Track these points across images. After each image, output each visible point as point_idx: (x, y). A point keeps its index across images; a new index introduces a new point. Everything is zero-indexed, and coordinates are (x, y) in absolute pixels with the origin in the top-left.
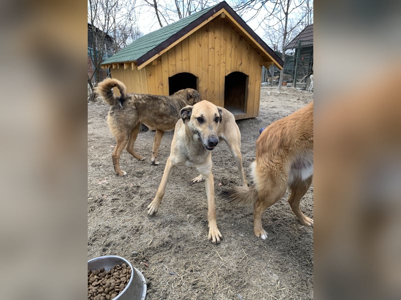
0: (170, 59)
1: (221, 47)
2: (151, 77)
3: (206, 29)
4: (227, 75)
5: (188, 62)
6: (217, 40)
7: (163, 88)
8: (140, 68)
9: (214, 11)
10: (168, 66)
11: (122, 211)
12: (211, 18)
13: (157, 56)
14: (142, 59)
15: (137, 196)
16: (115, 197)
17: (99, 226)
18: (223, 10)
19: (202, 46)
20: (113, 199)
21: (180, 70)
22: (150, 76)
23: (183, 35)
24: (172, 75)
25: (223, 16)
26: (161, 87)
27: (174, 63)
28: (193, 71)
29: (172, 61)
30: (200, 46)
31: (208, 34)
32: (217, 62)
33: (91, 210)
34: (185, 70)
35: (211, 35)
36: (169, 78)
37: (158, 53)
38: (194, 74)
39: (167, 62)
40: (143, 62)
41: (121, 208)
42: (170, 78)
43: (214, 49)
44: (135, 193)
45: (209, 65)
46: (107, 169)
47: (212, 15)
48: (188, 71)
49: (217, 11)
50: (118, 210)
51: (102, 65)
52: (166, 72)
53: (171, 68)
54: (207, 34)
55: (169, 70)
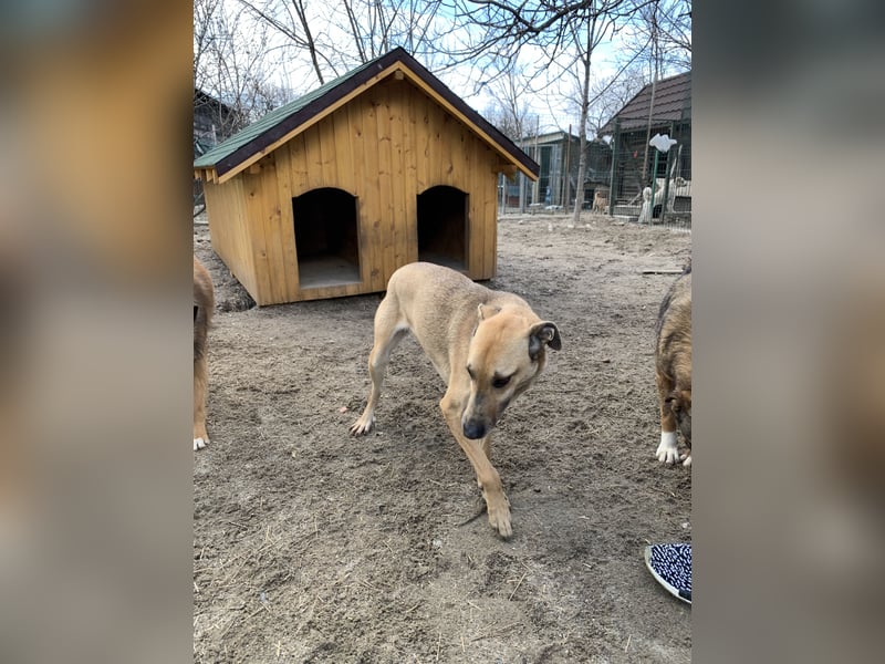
0: (294, 160)
1: (404, 135)
2: (255, 197)
3: (370, 100)
4: (420, 192)
5: (333, 168)
6: (395, 124)
7: (280, 219)
8: (223, 179)
9: (380, 66)
10: (291, 174)
12: (373, 81)
13: (258, 156)
14: (227, 162)
18: (398, 65)
19: (364, 134)
21: (315, 184)
22: (252, 195)
23: (315, 114)
24: (298, 192)
25: (399, 77)
26: (277, 217)
27: (302, 169)
28: (347, 185)
29: (297, 164)
30: (359, 134)
31: (375, 111)
32: (397, 166)
34: (328, 183)
35: (381, 111)
36: (294, 199)
37: (261, 149)
38: (346, 190)
39: (287, 166)
40: (230, 168)
43: (389, 140)
45: (380, 173)
47: (375, 74)
48: (334, 186)
49: (385, 67)
52: (286, 186)
53: (297, 180)
54: (371, 110)
55: (292, 183)
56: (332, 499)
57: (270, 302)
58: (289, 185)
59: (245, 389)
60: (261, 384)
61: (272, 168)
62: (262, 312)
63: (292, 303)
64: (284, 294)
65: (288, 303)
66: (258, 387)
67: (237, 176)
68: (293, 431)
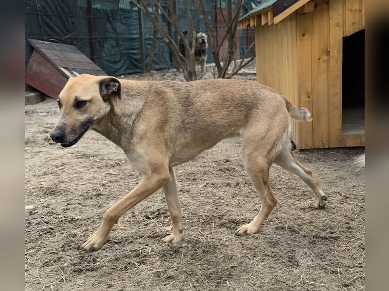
2: (306, 37)
7: (328, 60)
8: (278, 19)
10: (344, 11)
11: (169, 278)
14: (283, 2)
22: (303, 35)
24: (350, 31)
26: (326, 58)
29: (352, 2)
33: (125, 267)
36: (343, 38)
39: (341, 5)
40: (285, 8)
41: (171, 273)
42: (346, 40)
50: (165, 276)
52: (338, 25)
53: (350, 18)
55: (344, 22)
57: (310, 146)
58: (341, 24)
59: (283, 228)
60: (300, 225)
61: (325, 6)
62: (301, 155)
63: (333, 149)
64: (325, 139)
65: (329, 149)
66: (296, 228)
67: (290, 17)
68: (333, 281)
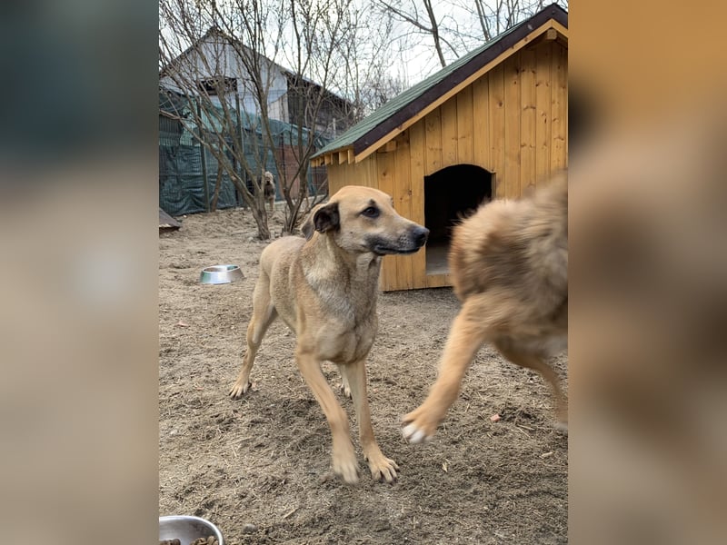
0: (429, 137)
1: (552, 102)
2: (387, 177)
3: (514, 66)
5: (470, 143)
6: (542, 90)
7: (410, 200)
8: (360, 158)
9: (530, 27)
10: (425, 150)
11: (260, 446)
12: (522, 44)
13: (396, 132)
14: (365, 140)
15: (301, 420)
16: (258, 417)
17: (209, 467)
18: (552, 23)
19: (506, 103)
20: (252, 422)
21: (449, 160)
22: (385, 174)
23: (456, 84)
24: (431, 170)
25: (552, 36)
26: (408, 197)
27: (437, 145)
28: (483, 161)
29: (432, 140)
30: (501, 104)
31: (519, 78)
32: (541, 137)
33: (208, 436)
34: (463, 158)
35: (526, 78)
36: (426, 178)
37: (399, 125)
38: (482, 166)
39: (421, 143)
40: (367, 147)
41: (260, 440)
43: (534, 108)
44: (298, 413)
45: (522, 146)
46: (265, 364)
47: (524, 36)
48: (469, 162)
49: (536, 27)
50: (255, 444)
51: (312, 159)
52: (419, 164)
53: (431, 157)
54: (516, 77)
55: (425, 162)
56: (502, 536)
57: (395, 288)
58: (422, 163)
59: (378, 380)
60: (395, 376)
61: (406, 145)
62: (386, 298)
63: (417, 290)
64: (409, 280)
65: (413, 290)
66: (392, 379)
67: (370, 157)
68: (439, 438)
